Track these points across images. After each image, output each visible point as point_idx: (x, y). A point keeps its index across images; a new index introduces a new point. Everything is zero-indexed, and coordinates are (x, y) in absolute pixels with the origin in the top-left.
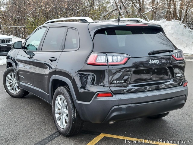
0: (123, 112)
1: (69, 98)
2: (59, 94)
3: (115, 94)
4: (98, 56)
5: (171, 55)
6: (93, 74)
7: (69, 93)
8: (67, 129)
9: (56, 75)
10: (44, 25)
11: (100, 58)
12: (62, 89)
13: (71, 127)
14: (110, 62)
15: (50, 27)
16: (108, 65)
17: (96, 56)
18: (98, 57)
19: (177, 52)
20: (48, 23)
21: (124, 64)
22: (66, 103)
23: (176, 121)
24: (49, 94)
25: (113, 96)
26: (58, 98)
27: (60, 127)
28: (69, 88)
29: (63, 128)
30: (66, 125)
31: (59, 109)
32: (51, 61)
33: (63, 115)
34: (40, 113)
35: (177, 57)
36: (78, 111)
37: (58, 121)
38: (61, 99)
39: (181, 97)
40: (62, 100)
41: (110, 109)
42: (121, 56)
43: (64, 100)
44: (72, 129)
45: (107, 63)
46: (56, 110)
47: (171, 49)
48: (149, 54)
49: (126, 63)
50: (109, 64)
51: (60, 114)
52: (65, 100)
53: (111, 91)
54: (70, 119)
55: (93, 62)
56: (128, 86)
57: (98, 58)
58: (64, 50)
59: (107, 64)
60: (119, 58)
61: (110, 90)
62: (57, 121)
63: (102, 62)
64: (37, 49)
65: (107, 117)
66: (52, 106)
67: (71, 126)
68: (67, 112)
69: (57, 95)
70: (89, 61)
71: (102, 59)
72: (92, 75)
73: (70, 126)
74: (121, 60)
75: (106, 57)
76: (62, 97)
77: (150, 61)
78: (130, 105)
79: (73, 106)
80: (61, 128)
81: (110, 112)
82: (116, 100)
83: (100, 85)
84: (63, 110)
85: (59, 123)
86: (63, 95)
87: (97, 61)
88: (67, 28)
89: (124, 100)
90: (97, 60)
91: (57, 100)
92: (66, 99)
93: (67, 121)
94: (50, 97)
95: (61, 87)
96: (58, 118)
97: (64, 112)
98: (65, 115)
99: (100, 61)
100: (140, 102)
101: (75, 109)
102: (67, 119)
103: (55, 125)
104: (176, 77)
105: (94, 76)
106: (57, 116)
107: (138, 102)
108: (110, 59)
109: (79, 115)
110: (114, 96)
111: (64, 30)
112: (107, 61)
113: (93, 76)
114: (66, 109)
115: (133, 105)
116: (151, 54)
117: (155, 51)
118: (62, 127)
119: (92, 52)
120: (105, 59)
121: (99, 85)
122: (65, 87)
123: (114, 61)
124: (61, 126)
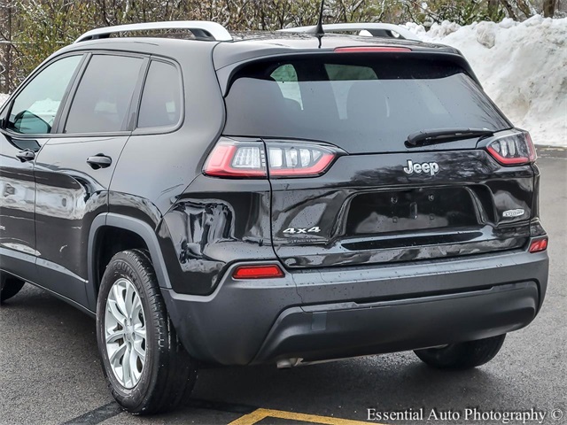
0: (318, 329)
1: (148, 285)
2: (119, 277)
3: (291, 270)
4: (237, 148)
5: (484, 148)
6: (225, 203)
7: (149, 271)
8: (144, 386)
9: (110, 214)
10: (76, 45)
11: (246, 155)
12: (127, 257)
13: (154, 381)
14: (276, 169)
15: (94, 52)
16: (268, 177)
17: (231, 147)
18: (239, 151)
19: (504, 139)
20: (89, 38)
21: (321, 174)
22: (140, 303)
23: (526, 377)
24: (86, 279)
25: (283, 276)
26: (117, 289)
27: (122, 384)
28: (148, 254)
29: (130, 386)
30: (138, 375)
31: (120, 328)
32: (95, 166)
33: (130, 343)
34: (58, 349)
35: (504, 153)
36: (175, 325)
37: (116, 366)
38: (124, 292)
39: (518, 286)
40: (129, 295)
41: (275, 315)
42: (310, 150)
43: (134, 293)
44: (157, 386)
45: (266, 172)
46: (110, 330)
47: (485, 129)
48: (408, 144)
49: (326, 171)
50: (271, 173)
51: (120, 341)
52: (137, 295)
53: (278, 259)
54: (151, 356)
55: (222, 167)
56: (335, 245)
57: (237, 156)
58: (137, 131)
59: (264, 172)
60: (305, 154)
61: (274, 256)
62: (112, 366)
63: (251, 169)
64: (49, 129)
65: (265, 342)
66: (97, 319)
67: (155, 375)
68: (143, 333)
69: (112, 281)
70: (210, 166)
71: (249, 159)
72: (224, 207)
73: (150, 376)
74: (312, 163)
75: (263, 152)
76: (128, 283)
77: (408, 167)
78: (339, 306)
79: (161, 312)
80: (124, 388)
81: (276, 325)
82: (292, 288)
83: (247, 241)
84: (130, 328)
85: (118, 372)
86: (131, 276)
87: (234, 164)
88: (146, 59)
89: (320, 287)
90: (236, 161)
91: (113, 298)
92: (139, 290)
93: (143, 363)
94: (91, 290)
95: (126, 252)
96: (116, 356)
97: (134, 334)
98: (138, 342)
99: (244, 164)
100: (373, 295)
101: (166, 322)
102: (143, 354)
103: (107, 381)
104: (502, 219)
105: (228, 210)
106: (112, 350)
107: (366, 295)
108: (276, 157)
109: (180, 342)
110: (289, 276)
111: (138, 64)
112: (264, 165)
113: (225, 211)
114: (141, 325)
115: (350, 305)
116: (415, 144)
117: (427, 135)
118: (128, 385)
119: (222, 135)
120: (261, 158)
121: (244, 239)
122: (137, 252)
123: (289, 163)
124: (123, 381)
